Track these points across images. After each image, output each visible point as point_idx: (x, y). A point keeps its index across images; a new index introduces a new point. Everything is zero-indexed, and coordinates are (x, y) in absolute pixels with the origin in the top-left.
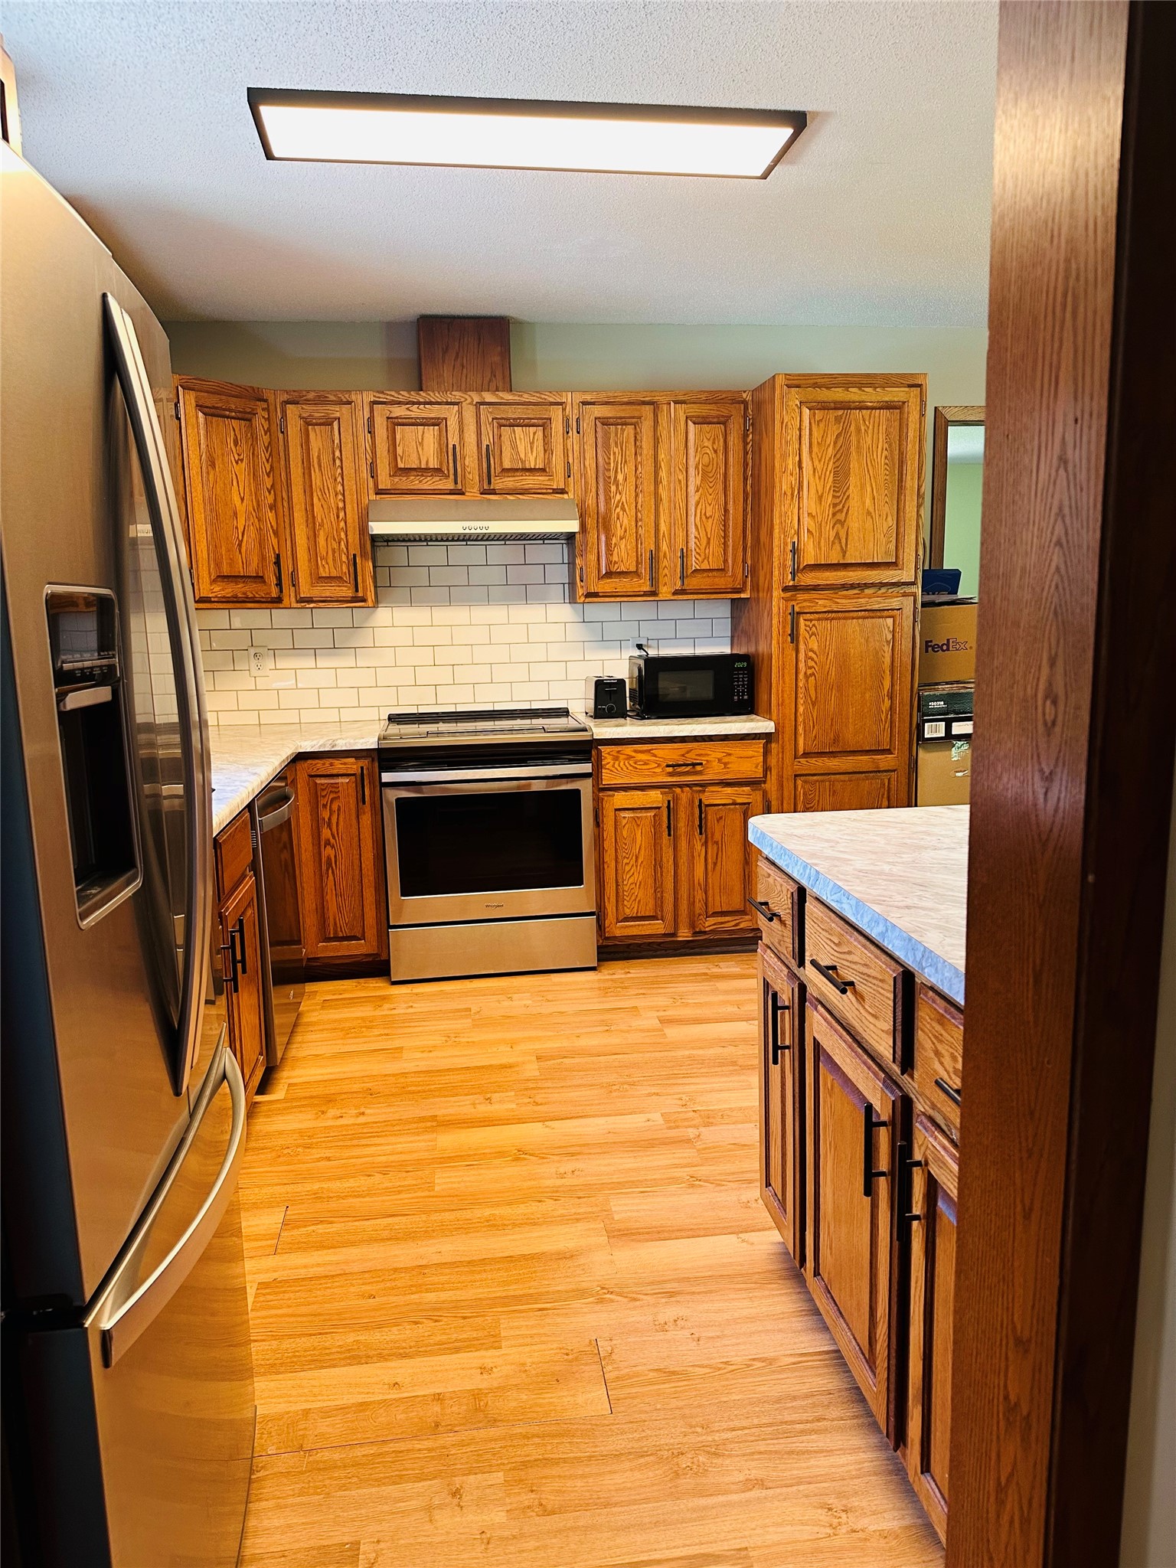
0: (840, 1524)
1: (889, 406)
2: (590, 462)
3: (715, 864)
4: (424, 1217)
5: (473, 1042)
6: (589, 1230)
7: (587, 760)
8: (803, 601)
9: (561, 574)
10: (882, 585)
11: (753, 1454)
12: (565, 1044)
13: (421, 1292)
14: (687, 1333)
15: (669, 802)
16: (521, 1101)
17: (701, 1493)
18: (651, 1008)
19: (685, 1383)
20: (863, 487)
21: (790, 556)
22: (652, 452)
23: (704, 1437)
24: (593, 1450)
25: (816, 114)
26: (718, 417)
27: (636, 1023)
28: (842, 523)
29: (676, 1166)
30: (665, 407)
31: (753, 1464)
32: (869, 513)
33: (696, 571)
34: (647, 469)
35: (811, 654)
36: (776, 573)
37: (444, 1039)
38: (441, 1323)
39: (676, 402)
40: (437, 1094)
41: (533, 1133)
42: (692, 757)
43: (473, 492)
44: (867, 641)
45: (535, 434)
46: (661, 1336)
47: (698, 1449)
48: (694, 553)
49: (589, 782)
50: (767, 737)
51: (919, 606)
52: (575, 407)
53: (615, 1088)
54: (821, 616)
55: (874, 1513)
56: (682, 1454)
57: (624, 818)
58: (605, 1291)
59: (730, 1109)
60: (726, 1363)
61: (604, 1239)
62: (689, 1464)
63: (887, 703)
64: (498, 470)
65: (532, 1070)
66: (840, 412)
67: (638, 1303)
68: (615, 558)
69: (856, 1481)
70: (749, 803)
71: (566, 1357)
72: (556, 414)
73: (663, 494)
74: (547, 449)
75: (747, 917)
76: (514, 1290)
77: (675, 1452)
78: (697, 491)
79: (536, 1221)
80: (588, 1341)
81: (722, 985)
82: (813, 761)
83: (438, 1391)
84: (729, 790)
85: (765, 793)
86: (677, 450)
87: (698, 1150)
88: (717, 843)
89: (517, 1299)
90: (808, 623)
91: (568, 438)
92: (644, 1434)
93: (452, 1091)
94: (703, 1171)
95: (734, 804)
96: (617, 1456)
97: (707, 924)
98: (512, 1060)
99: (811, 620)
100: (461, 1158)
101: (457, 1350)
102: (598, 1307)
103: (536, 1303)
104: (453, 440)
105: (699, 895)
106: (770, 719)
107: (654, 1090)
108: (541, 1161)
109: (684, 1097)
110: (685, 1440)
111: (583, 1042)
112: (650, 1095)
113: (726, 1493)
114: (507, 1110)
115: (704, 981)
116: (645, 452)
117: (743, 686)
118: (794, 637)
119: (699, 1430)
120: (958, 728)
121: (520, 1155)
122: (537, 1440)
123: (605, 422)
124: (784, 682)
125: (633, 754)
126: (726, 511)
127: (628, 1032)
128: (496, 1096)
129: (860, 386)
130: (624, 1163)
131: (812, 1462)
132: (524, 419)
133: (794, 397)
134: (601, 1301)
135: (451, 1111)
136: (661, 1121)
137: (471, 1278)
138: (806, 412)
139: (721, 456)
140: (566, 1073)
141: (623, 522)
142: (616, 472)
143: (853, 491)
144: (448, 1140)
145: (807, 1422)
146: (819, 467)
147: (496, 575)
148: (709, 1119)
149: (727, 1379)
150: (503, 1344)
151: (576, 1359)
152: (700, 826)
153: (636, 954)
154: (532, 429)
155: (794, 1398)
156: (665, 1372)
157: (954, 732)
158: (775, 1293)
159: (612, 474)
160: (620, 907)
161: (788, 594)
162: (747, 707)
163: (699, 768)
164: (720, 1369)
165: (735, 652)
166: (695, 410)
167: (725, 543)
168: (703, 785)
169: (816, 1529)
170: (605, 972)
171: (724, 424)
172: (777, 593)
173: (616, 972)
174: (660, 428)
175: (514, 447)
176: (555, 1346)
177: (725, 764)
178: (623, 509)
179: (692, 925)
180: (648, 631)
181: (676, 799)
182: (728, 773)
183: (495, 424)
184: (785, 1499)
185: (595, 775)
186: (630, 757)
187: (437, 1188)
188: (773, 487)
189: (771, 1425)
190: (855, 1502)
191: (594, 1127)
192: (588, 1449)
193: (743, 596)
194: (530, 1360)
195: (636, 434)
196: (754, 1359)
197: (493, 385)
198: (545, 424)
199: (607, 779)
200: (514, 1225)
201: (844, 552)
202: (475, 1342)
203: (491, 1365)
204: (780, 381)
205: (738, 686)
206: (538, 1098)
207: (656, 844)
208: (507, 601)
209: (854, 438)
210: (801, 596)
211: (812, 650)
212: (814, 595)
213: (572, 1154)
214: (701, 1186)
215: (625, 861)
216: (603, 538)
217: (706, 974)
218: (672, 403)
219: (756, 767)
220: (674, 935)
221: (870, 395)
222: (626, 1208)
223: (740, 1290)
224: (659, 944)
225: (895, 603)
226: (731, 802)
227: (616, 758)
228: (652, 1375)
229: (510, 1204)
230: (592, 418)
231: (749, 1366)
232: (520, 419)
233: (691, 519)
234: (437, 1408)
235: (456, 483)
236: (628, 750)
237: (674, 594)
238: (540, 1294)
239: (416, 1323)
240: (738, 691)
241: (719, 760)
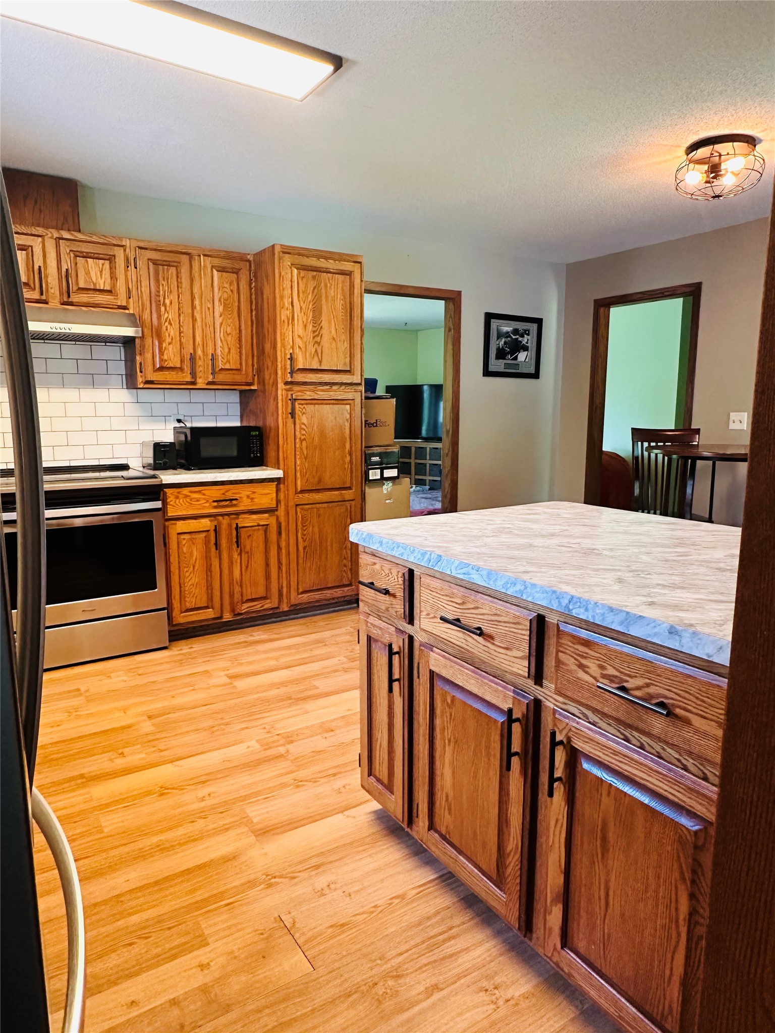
0: (497, 999)
1: (343, 273)
2: (145, 290)
3: (247, 567)
4: (104, 855)
5: (92, 714)
6: (238, 834)
7: (157, 499)
8: (297, 393)
9: (121, 368)
10: (342, 384)
11: (420, 968)
12: (165, 704)
13: (124, 917)
14: (339, 892)
15: (216, 526)
16: (147, 751)
17: (402, 1010)
18: (219, 669)
19: (356, 929)
20: (330, 323)
21: (289, 362)
22: (189, 287)
23: (385, 966)
24: (313, 1003)
25: (347, 60)
26: (232, 268)
27: (213, 681)
28: (319, 344)
29: (282, 775)
30: (197, 258)
31: (424, 975)
32: (334, 339)
33: (222, 369)
34: (186, 298)
35: (303, 426)
36: (279, 372)
37: (67, 714)
38: (152, 938)
39: (205, 255)
40: (77, 756)
41: (167, 772)
42: (229, 495)
43: (55, 303)
44: (336, 418)
45: (103, 265)
46: (322, 900)
47: (385, 976)
48: (220, 358)
49: (160, 513)
50: (278, 480)
51: (363, 398)
52: (133, 250)
53: (215, 729)
54: (308, 401)
55: (513, 983)
56: (376, 984)
57: (184, 539)
58: (269, 877)
59: (301, 729)
60: (375, 906)
61: (252, 839)
62: (384, 990)
63: (348, 458)
64: (75, 288)
65: (147, 727)
66: (315, 273)
67: (296, 880)
68: (165, 357)
69: (493, 964)
70: (267, 525)
71: (262, 936)
72: (120, 254)
73: (198, 316)
74: (113, 277)
75: (268, 601)
76: (199, 895)
77: (371, 984)
78: (221, 316)
79: (196, 837)
80: (272, 919)
81: (260, 647)
82: (306, 495)
83: (172, 997)
84: (254, 517)
85: (278, 518)
86: (206, 287)
87: (292, 761)
88: (247, 553)
89: (205, 902)
90: (300, 406)
91: (128, 270)
92: (343, 979)
93: (88, 753)
94: (301, 774)
95: (259, 525)
96: (333, 1002)
97: (243, 608)
98: (129, 722)
99: (302, 404)
100: (117, 802)
101: (174, 957)
102: (269, 891)
103: (221, 901)
104: (38, 262)
105: (237, 589)
106: (279, 468)
107: (244, 725)
108: (182, 792)
109: (266, 726)
110: (374, 972)
111: (178, 701)
112: (243, 729)
113: (418, 1003)
114: (140, 759)
115: (245, 647)
116: (184, 286)
117: (257, 447)
118: (293, 414)
119: (379, 962)
120: (388, 473)
121: (163, 791)
122: (267, 1011)
123: (155, 263)
124: (287, 444)
125: (189, 494)
126: (240, 331)
127: (208, 688)
128: (126, 751)
129: (326, 259)
130: (243, 781)
131: (460, 961)
132: (94, 253)
133: (288, 260)
134: (270, 886)
135: (92, 769)
136: (257, 746)
137: (162, 894)
138: (295, 271)
139: (236, 295)
140: (174, 725)
141: (171, 332)
142: (164, 298)
143: (324, 324)
144: (100, 792)
145: (444, 932)
146: (304, 307)
147: (70, 366)
148: (289, 739)
149: (380, 919)
150: (210, 940)
151: (270, 936)
152: (237, 542)
153: (192, 634)
154: (101, 262)
155: (428, 918)
156: (337, 926)
157: (385, 476)
158: (383, 847)
159: (162, 299)
160: (183, 602)
161: (288, 387)
162: (260, 462)
163: (234, 502)
164: (372, 912)
165: (244, 424)
166: (216, 262)
167: (240, 352)
168: (238, 514)
169: (485, 1008)
170: (175, 649)
171: (237, 273)
172: (281, 386)
173: (183, 648)
174: (193, 271)
175: (88, 273)
176: (250, 930)
177: (252, 499)
178: (170, 324)
179: (233, 610)
180: (183, 411)
181: (220, 524)
182: (253, 505)
183: (72, 255)
184: (456, 994)
185: (163, 510)
186: (186, 496)
187: (106, 830)
188: (275, 317)
189: (423, 942)
190: (498, 980)
191: (212, 759)
192: (309, 1005)
193: (253, 388)
194: (236, 947)
195: (177, 273)
196: (391, 899)
197: (66, 226)
198: (111, 259)
199: (171, 513)
200: (181, 845)
201: (320, 362)
202: (186, 946)
203: (207, 961)
204: (277, 249)
205: (253, 447)
206: (162, 746)
207: (207, 557)
208: (78, 386)
209: (323, 291)
210: (296, 388)
211: (304, 424)
212: (303, 388)
213: (204, 782)
214: (303, 785)
215: (186, 570)
216: (157, 343)
217: (246, 642)
218: (202, 257)
219: (272, 500)
220: (221, 617)
221: (331, 265)
222: (258, 813)
223: (360, 852)
224: (208, 625)
225: (350, 396)
226: (256, 524)
227: (177, 497)
228: (330, 930)
229: (170, 829)
230: (146, 259)
231: (390, 904)
232: (91, 253)
233: (217, 334)
234: (176, 1012)
235: (42, 294)
236: (185, 491)
237: (207, 384)
238: (222, 893)
239: (131, 944)
240: (254, 451)
241: (248, 497)
